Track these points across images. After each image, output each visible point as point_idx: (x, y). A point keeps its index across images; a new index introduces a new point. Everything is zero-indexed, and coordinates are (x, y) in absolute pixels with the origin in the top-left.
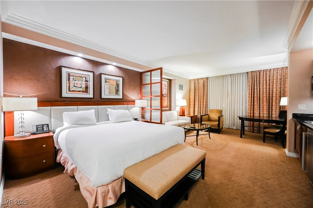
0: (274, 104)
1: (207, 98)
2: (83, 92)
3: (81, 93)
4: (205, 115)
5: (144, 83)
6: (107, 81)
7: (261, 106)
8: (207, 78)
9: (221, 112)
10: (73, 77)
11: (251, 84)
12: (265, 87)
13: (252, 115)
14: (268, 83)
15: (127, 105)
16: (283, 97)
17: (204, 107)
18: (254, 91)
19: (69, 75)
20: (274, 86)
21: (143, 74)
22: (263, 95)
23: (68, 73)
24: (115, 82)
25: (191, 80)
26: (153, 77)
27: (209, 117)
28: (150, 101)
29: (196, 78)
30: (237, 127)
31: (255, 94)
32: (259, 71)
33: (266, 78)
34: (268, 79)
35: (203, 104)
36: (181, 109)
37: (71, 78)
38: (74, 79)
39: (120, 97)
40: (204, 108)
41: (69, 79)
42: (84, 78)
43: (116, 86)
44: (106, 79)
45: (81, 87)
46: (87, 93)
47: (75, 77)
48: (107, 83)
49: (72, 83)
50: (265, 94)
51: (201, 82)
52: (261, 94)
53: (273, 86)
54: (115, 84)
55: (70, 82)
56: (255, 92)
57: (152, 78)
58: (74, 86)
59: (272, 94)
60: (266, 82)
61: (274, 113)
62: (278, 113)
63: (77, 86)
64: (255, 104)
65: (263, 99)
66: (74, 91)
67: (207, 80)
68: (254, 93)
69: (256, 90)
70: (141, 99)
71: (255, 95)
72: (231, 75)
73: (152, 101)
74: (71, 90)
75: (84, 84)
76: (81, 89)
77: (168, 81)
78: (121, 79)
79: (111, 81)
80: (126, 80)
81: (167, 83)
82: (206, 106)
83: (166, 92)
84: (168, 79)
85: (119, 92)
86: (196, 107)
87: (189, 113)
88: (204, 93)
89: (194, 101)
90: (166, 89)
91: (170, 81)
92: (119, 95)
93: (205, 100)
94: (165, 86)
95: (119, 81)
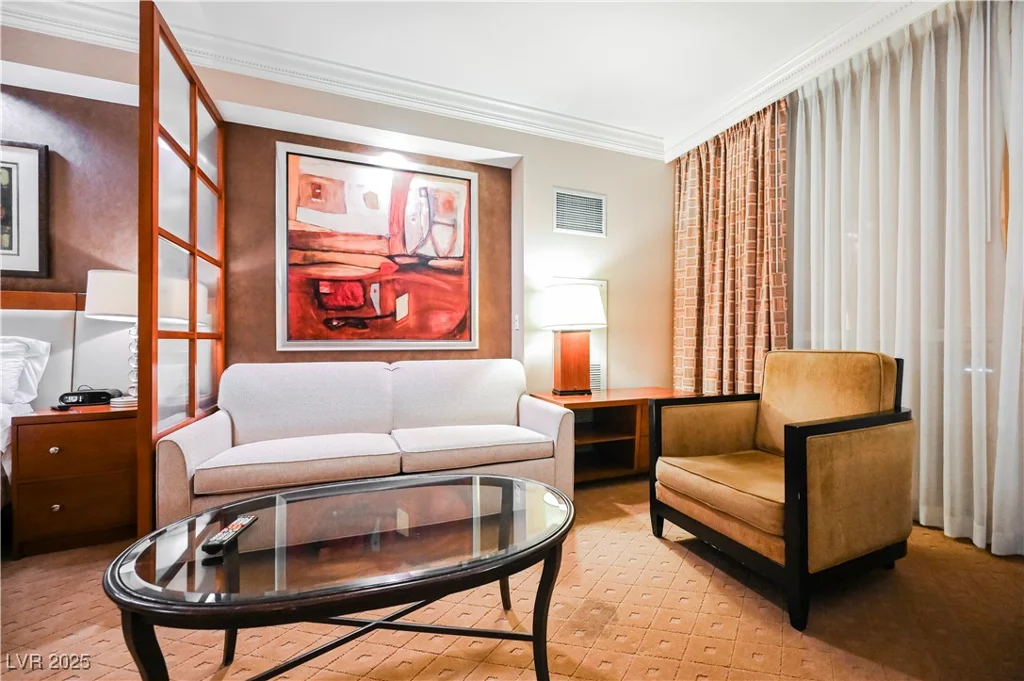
1: (788, 267)
4: (735, 398)
27: (759, 420)
35: (753, 317)
77: (474, 176)
81: (464, 187)
82: (773, 329)
83: (454, 241)
84: (473, 168)
85: (10, 233)
86: (706, 336)
87: (672, 381)
88: (762, 231)
89: (696, 298)
90: (451, 228)
91: (501, 177)
92: (10, 248)
93: (764, 286)
94: (441, 208)
95: (9, 169)
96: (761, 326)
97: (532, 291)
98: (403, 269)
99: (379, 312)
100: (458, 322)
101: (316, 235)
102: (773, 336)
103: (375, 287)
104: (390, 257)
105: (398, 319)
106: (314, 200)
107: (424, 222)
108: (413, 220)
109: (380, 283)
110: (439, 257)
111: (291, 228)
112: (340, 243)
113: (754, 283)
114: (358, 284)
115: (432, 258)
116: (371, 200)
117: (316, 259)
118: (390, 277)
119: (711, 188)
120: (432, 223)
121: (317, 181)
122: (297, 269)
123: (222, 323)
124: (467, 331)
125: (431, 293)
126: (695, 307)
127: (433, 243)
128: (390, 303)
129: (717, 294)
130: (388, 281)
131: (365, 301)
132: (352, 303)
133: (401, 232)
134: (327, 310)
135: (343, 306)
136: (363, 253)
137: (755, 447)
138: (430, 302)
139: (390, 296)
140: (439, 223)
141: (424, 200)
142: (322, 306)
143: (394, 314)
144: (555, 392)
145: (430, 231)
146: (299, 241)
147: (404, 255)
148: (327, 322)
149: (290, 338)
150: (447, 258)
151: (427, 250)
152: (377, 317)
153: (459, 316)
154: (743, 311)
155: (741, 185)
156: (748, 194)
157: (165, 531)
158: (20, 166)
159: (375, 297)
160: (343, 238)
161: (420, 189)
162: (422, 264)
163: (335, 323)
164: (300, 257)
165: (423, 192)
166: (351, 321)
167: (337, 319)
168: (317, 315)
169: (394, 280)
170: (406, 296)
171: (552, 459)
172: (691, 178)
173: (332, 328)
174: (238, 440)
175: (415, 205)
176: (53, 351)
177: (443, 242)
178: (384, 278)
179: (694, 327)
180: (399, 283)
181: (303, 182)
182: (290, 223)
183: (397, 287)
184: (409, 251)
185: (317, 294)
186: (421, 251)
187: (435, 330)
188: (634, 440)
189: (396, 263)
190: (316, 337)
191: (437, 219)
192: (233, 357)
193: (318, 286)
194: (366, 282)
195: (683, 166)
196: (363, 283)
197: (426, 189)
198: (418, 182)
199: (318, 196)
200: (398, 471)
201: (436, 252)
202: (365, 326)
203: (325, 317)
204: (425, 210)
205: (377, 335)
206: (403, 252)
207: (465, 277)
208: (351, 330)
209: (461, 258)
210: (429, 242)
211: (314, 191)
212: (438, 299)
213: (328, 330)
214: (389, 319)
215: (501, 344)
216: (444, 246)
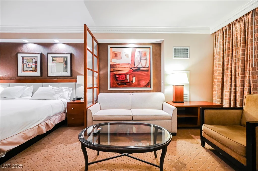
2: (33, 71)
3: (32, 72)
6: (54, 59)
10: (26, 60)
19: (23, 59)
23: (22, 58)
24: (63, 59)
35: (243, 81)
37: (25, 60)
38: (26, 61)
41: (23, 62)
42: (34, 60)
43: (63, 63)
44: (52, 58)
45: (32, 67)
46: (36, 72)
47: (27, 60)
48: (53, 62)
49: (25, 65)
54: (63, 61)
55: (24, 64)
58: (27, 67)
63: (29, 66)
66: (26, 71)
74: (24, 70)
75: (34, 65)
76: (31, 69)
77: (151, 47)
78: (69, 55)
79: (58, 59)
81: (148, 50)
82: (252, 85)
83: (146, 63)
84: (151, 44)
85: (67, 69)
86: (225, 87)
87: (212, 100)
88: (247, 53)
89: (221, 75)
90: (146, 60)
91: (159, 46)
92: (67, 72)
93: (248, 71)
94: (143, 55)
95: (66, 58)
96: (247, 85)
97: (167, 75)
98: (134, 71)
99: (129, 81)
100: (147, 83)
101: (115, 65)
102: (251, 88)
103: (128, 75)
104: (131, 68)
105: (133, 83)
106: (115, 57)
107: (139, 59)
108: (137, 59)
109: (129, 74)
110: (142, 67)
111: (111, 64)
112: (120, 66)
113: (244, 70)
114: (124, 75)
115: (141, 68)
116: (127, 55)
117: (116, 70)
118: (131, 73)
119: (227, 40)
120: (141, 59)
121: (116, 53)
122: (112, 72)
123: (98, 84)
124: (150, 85)
125: (141, 76)
126: (221, 77)
127: (141, 64)
128: (131, 79)
129: (229, 74)
130: (131, 74)
131: (126, 79)
132: (123, 79)
133: (134, 63)
134: (118, 81)
135: (121, 80)
136: (125, 68)
137: (241, 125)
138: (141, 78)
139: (131, 77)
140: (142, 59)
141: (139, 54)
142: (117, 80)
143: (132, 82)
144: (173, 102)
145: (140, 61)
146: (112, 66)
147: (134, 68)
148: (118, 84)
149: (111, 87)
150: (144, 67)
151: (140, 66)
152: (128, 82)
153: (147, 82)
154: (239, 80)
155: (239, 38)
156: (242, 41)
157: (89, 128)
158: (68, 57)
159: (128, 78)
160: (121, 65)
161: (138, 51)
162: (139, 69)
163: (119, 84)
164: (113, 70)
165: (139, 52)
166: (123, 83)
167: (120, 83)
168: (116, 82)
169: (132, 73)
170: (135, 77)
171: (171, 120)
172: (220, 38)
173: (119, 85)
174: (101, 109)
175: (137, 55)
176: (72, 90)
177: (143, 64)
178: (130, 73)
179: (221, 84)
180: (133, 74)
181: (113, 54)
182: (111, 62)
183: (133, 75)
184: (136, 66)
185: (116, 78)
186: (138, 66)
187: (142, 85)
188: (197, 117)
189: (133, 70)
190: (116, 87)
191: (142, 58)
192: (100, 91)
193: (116, 76)
194: (126, 74)
195: (217, 34)
196: (125, 75)
197: (139, 51)
198: (138, 50)
199: (116, 56)
200: (132, 119)
201: (142, 66)
202: (126, 84)
203: (117, 83)
204: (139, 56)
205: (128, 86)
206: (134, 67)
207: (149, 72)
208: (123, 85)
209: (148, 67)
210: (140, 64)
211: (115, 55)
212: (142, 78)
213: (118, 85)
214: (131, 83)
215: (158, 89)
216: (144, 65)
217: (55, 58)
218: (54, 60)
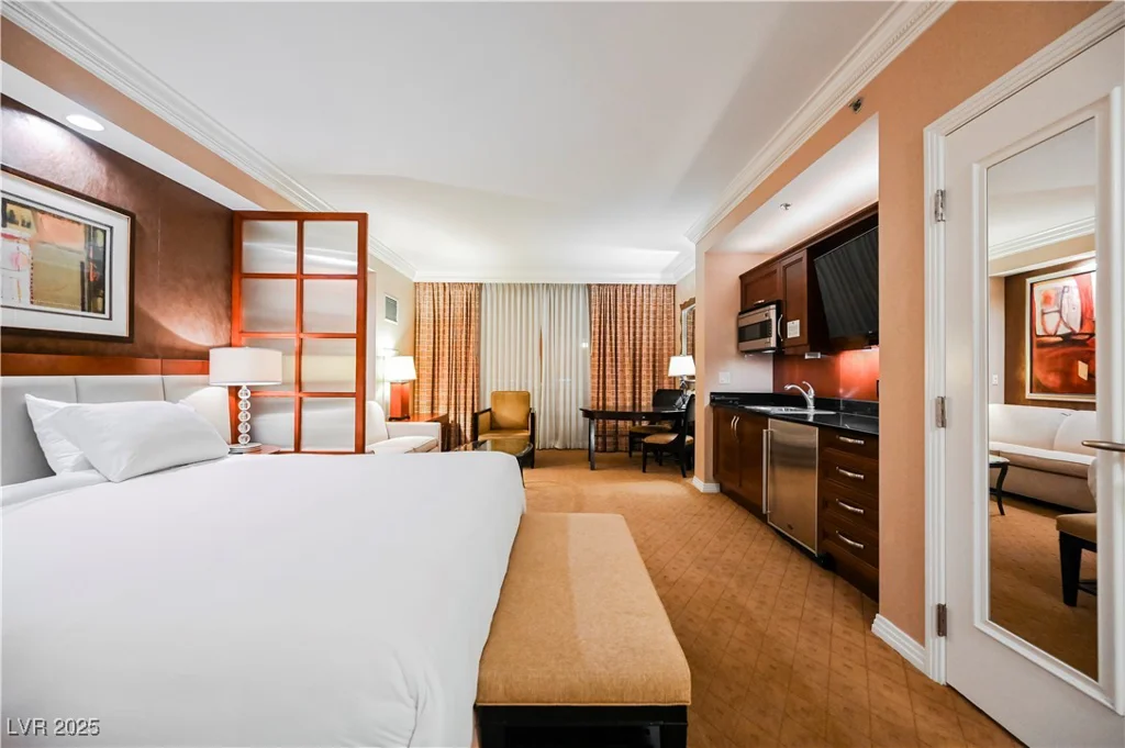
0: (644, 373)
1: (479, 354)
5: (249, 265)
6: (20, 214)
7: (619, 380)
8: (480, 287)
9: (525, 398)
11: (597, 320)
12: (626, 329)
13: (601, 404)
14: (632, 320)
15: (157, 378)
16: (674, 355)
17: (470, 384)
18: (605, 340)
20: (645, 329)
21: (246, 224)
22: (623, 349)
25: (422, 287)
26: (311, 253)
27: (492, 419)
28: (292, 360)
29: (441, 281)
30: (564, 443)
31: (608, 346)
32: (614, 285)
33: (629, 307)
34: (632, 308)
35: (466, 376)
36: (392, 390)
39: (118, 326)
40: (470, 390)
43: (81, 259)
44: (4, 201)
48: (11, 229)
50: (626, 346)
51: (459, 298)
52: (619, 347)
53: (641, 328)
54: (78, 247)
56: (608, 341)
57: (306, 256)
59: (641, 349)
60: (629, 318)
61: (644, 395)
62: (651, 396)
64: (608, 373)
65: (623, 361)
67: (477, 293)
68: (604, 345)
69: (608, 336)
70: (230, 345)
71: (608, 351)
72: (548, 285)
73: (303, 357)
78: (121, 225)
79: (47, 222)
80: (147, 230)
82: (475, 381)
86: (441, 384)
88: (470, 336)
93: (471, 362)
95: (104, 232)
96: (470, 380)
102: (475, 384)
113: (466, 360)
119: (441, 306)
126: (431, 368)
129: (446, 362)
154: (462, 372)
155: (459, 311)
156: (464, 317)
172: (427, 296)
179: (431, 378)
217: (28, 212)
218: (18, 218)
